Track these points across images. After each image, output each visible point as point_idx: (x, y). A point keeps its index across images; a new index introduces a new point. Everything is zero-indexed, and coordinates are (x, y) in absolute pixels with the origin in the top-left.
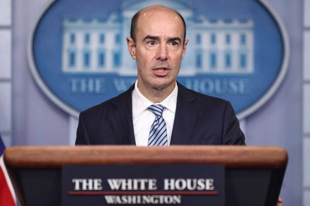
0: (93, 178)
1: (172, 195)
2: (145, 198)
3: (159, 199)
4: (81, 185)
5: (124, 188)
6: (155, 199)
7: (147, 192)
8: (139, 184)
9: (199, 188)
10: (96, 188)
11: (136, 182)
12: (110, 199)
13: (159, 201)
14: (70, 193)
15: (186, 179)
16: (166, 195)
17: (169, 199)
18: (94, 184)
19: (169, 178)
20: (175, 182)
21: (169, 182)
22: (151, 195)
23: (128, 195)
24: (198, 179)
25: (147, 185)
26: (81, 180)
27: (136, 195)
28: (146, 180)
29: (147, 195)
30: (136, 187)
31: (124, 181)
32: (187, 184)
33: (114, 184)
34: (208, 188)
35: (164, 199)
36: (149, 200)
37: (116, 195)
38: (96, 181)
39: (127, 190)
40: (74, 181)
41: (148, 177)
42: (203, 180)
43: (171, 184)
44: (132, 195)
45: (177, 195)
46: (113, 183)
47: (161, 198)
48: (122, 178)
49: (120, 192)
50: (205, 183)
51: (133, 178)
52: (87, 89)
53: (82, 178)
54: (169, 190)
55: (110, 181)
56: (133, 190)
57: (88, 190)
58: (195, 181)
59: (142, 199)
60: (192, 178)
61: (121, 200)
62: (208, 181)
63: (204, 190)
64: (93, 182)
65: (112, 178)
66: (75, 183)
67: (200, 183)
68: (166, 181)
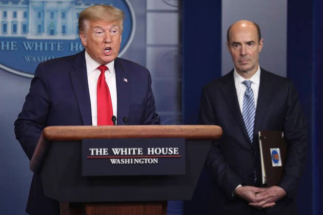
0: (103, 148)
1: (152, 158)
2: (135, 160)
3: (144, 161)
4: (95, 152)
5: (122, 154)
6: (142, 160)
7: (137, 156)
8: (132, 151)
9: (169, 153)
10: (104, 154)
11: (129, 149)
12: (113, 161)
13: (144, 162)
14: (88, 157)
15: (161, 148)
16: (149, 158)
17: (150, 161)
18: (103, 152)
19: (151, 148)
20: (154, 150)
21: (151, 150)
22: (139, 158)
23: (125, 158)
24: (169, 148)
25: (136, 151)
26: (95, 149)
27: (130, 158)
28: (136, 149)
29: (137, 158)
30: (129, 153)
31: (122, 149)
32: (162, 151)
33: (116, 151)
34: (175, 153)
35: (147, 160)
36: (138, 161)
37: (117, 158)
38: (104, 149)
39: (124, 155)
40: (90, 149)
41: (138, 147)
42: (172, 148)
43: (152, 151)
44: (127, 158)
45: (155, 158)
47: (146, 159)
48: (121, 147)
49: (119, 157)
50: (173, 150)
51: (128, 147)
53: (96, 147)
54: (151, 155)
55: (113, 149)
56: (128, 155)
57: (99, 155)
58: (167, 149)
59: (133, 160)
60: (165, 147)
61: (121, 161)
62: (175, 149)
63: (173, 154)
64: (103, 150)
65: (115, 147)
66: (91, 150)
67: (170, 150)
68: (149, 149)
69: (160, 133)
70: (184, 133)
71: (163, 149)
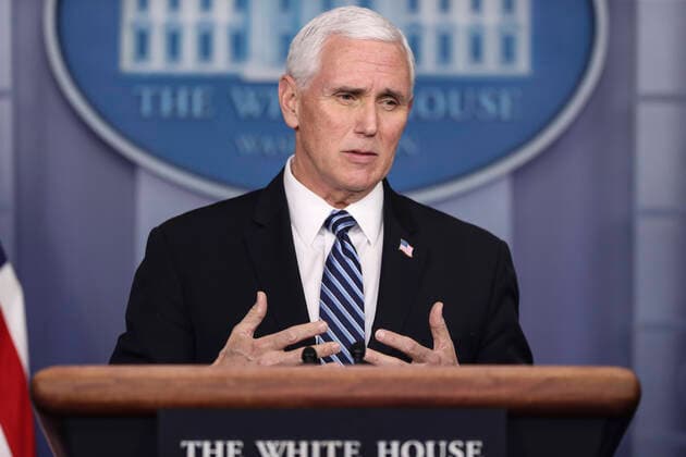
0: (226, 437)
4: (199, 452)
8: (324, 452)
11: (316, 446)
15: (423, 442)
18: (228, 451)
19: (389, 440)
20: (400, 448)
21: (388, 447)
24: (449, 441)
25: (340, 452)
26: (198, 444)
28: (339, 444)
31: (291, 445)
32: (426, 450)
33: (270, 451)
38: (231, 445)
40: (183, 444)
41: (344, 438)
42: (460, 444)
43: (391, 451)
46: (268, 450)
48: (288, 438)
50: (464, 449)
51: (310, 439)
52: (175, 109)
53: (202, 438)
55: (260, 445)
58: (443, 444)
60: (437, 439)
62: (470, 445)
64: (225, 448)
65: (265, 438)
66: (186, 448)
67: (453, 448)
68: (382, 445)
69: (423, 393)
70: (503, 393)
71: (430, 445)
